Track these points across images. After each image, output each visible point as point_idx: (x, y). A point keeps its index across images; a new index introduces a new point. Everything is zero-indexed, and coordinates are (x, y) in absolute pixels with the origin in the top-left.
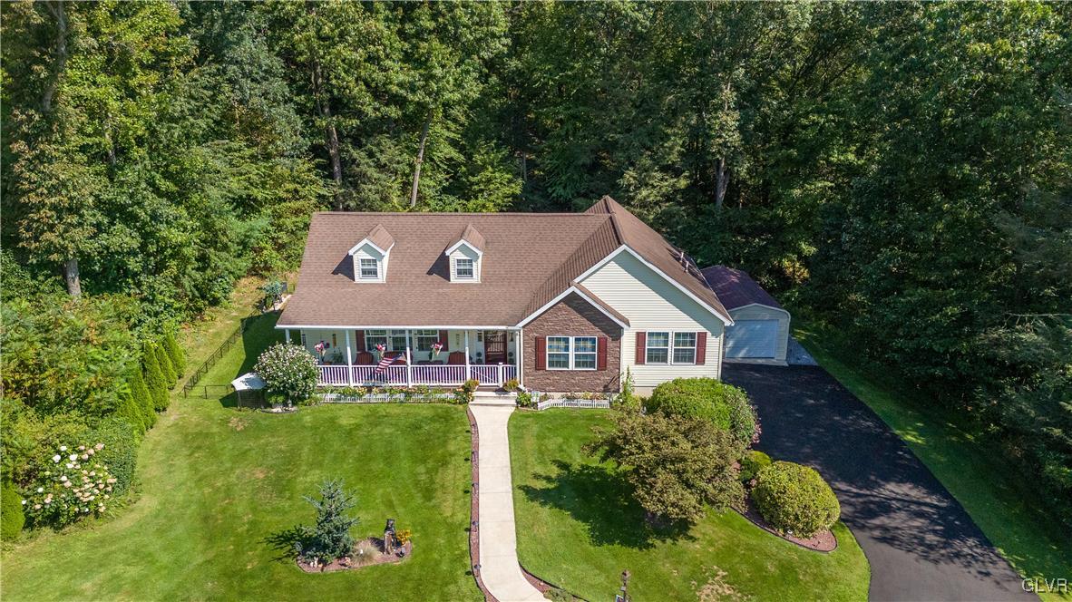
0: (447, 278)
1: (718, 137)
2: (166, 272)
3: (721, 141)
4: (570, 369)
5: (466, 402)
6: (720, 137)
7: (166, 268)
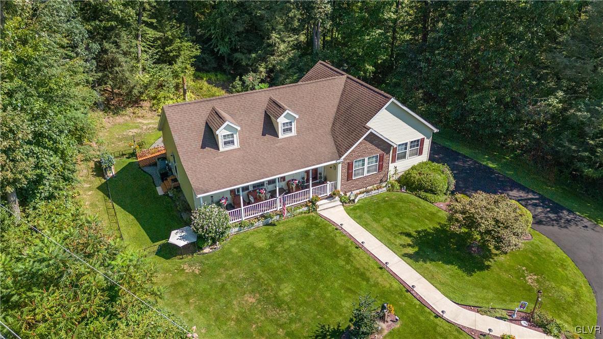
0: (278, 137)
4: (365, 175)
5: (315, 210)
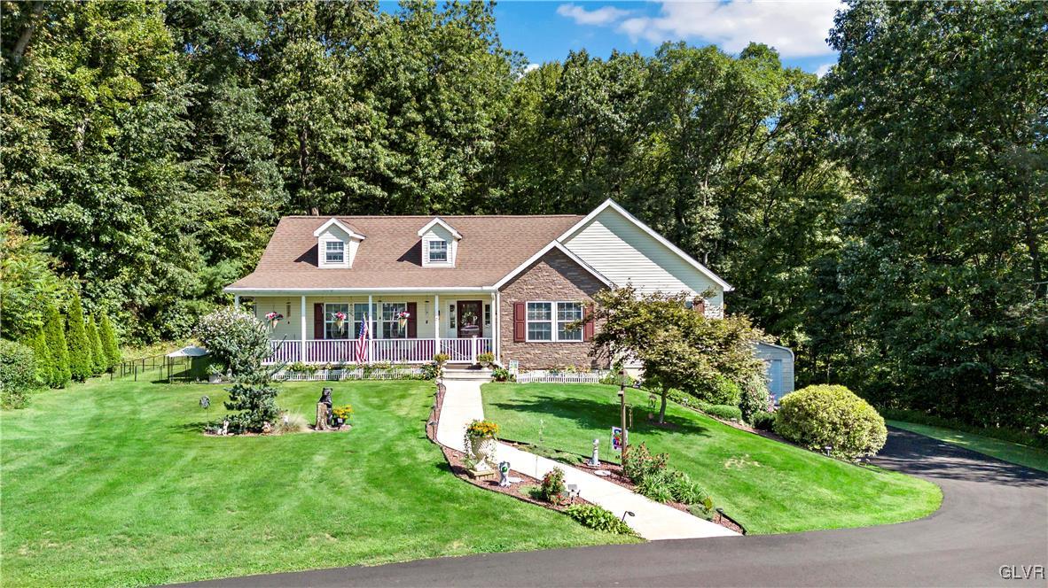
0: (420, 263)
1: (699, 231)
2: (117, 280)
3: (703, 234)
4: (553, 340)
6: (701, 230)
7: (118, 275)
